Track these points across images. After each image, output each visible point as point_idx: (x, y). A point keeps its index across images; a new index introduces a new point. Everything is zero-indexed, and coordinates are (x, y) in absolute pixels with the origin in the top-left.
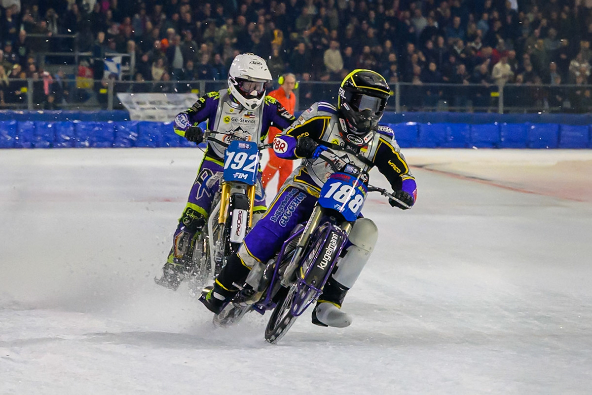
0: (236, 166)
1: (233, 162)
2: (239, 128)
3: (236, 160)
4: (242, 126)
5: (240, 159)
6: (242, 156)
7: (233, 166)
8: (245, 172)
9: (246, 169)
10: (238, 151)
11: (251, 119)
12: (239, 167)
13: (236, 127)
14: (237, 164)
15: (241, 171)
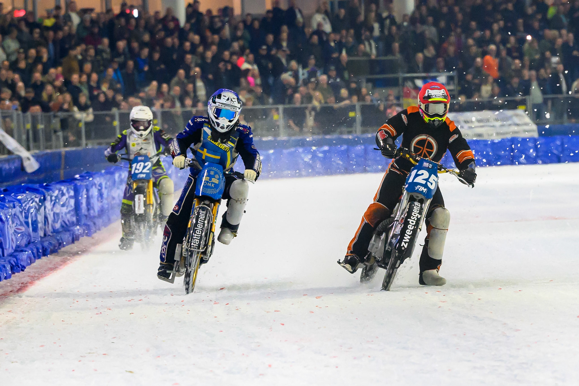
0: (138, 170)
1: (136, 169)
2: (141, 148)
3: (138, 167)
4: (143, 147)
5: (140, 166)
6: (141, 164)
7: (137, 172)
8: (144, 173)
9: (144, 171)
10: (138, 162)
11: (148, 142)
12: (140, 171)
13: (140, 148)
14: (139, 170)
15: (141, 173)
